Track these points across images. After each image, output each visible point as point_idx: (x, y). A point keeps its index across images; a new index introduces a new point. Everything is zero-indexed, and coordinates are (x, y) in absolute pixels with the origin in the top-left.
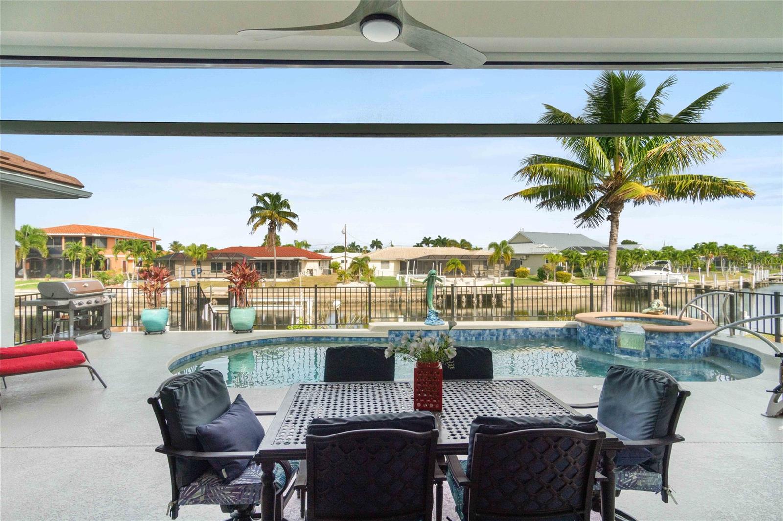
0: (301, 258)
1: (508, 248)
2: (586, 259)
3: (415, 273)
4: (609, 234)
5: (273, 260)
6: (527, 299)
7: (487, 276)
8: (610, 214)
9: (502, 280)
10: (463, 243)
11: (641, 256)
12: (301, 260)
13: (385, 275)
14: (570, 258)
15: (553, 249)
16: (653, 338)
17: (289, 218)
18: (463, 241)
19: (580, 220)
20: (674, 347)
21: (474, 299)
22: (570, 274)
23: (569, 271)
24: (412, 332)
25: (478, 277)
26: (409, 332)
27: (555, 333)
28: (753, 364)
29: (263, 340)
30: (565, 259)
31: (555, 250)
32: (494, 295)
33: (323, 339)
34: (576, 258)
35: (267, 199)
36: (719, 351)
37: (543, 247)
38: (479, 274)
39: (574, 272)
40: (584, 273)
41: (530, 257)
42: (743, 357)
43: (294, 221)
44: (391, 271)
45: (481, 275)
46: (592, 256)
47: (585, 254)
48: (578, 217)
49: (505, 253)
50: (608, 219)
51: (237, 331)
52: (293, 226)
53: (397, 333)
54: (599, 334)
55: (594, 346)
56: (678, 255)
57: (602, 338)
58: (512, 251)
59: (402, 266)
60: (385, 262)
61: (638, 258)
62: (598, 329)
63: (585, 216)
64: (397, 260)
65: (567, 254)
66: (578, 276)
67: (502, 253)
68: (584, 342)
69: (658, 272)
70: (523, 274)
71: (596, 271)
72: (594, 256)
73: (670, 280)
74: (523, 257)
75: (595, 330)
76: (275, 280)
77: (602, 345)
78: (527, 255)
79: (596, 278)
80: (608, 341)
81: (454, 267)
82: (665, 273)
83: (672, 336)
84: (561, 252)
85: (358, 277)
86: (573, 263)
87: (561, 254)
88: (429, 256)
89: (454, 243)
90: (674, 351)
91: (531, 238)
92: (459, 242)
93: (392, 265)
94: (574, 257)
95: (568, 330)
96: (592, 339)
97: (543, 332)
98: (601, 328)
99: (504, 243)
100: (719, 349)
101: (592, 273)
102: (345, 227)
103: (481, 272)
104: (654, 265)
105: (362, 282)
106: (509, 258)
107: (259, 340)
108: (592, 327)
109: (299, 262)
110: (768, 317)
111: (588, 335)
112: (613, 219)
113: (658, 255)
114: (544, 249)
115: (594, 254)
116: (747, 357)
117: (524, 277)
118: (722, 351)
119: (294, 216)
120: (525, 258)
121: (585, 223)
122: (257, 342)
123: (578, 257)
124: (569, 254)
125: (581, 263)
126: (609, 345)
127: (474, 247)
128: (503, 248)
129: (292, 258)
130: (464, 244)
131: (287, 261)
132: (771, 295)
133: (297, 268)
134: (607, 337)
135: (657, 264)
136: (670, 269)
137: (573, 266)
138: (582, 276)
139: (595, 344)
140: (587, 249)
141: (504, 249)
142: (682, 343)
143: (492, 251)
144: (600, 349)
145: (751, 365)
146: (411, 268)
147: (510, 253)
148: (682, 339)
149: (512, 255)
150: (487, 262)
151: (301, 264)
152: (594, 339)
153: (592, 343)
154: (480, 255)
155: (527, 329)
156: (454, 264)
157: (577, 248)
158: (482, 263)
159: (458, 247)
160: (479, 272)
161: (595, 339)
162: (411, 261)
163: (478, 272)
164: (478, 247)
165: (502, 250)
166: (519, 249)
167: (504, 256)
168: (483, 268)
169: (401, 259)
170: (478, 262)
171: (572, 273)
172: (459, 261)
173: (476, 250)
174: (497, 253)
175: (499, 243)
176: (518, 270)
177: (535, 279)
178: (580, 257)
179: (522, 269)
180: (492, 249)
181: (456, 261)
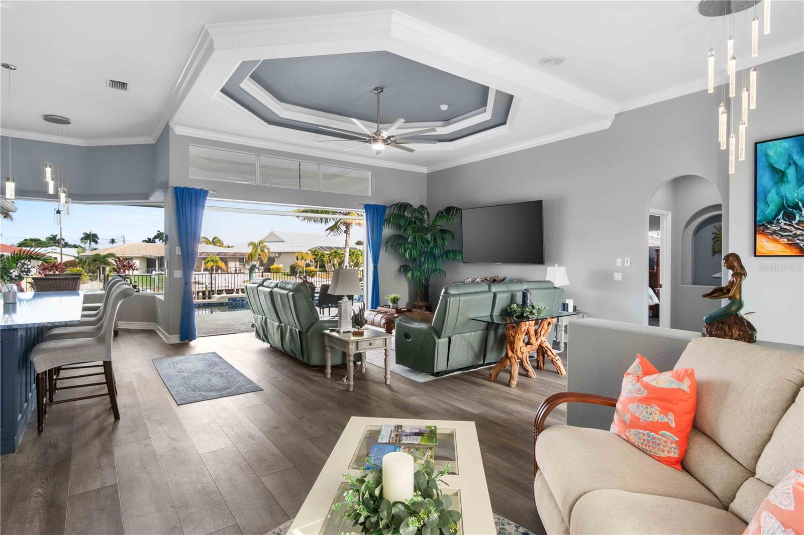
1: (265, 246)
2: (329, 257)
4: (345, 240)
8: (346, 229)
10: (214, 241)
14: (316, 256)
15: (303, 248)
18: (215, 238)
19: (329, 231)
22: (316, 269)
23: (316, 267)
25: (235, 273)
30: (314, 257)
31: (305, 250)
34: (321, 256)
37: (294, 247)
38: (236, 270)
39: (319, 268)
40: (327, 269)
41: (281, 257)
45: (237, 272)
46: (333, 254)
47: (328, 252)
48: (327, 230)
49: (262, 251)
50: (345, 232)
58: (268, 249)
59: (151, 263)
63: (331, 229)
64: (142, 257)
65: (314, 252)
67: (259, 251)
70: (277, 271)
72: (335, 254)
74: (276, 255)
78: (280, 254)
81: (212, 264)
84: (309, 250)
86: (319, 260)
87: (309, 252)
89: (205, 240)
91: (283, 238)
92: (211, 240)
94: (319, 255)
99: (261, 242)
103: (238, 269)
106: (266, 255)
112: (347, 232)
117: (278, 273)
120: (277, 255)
121: (332, 233)
123: (323, 255)
124: (316, 253)
125: (325, 260)
127: (225, 244)
130: (216, 241)
137: (319, 263)
138: (325, 271)
140: (329, 248)
141: (261, 248)
143: (249, 250)
147: (266, 251)
149: (269, 253)
150: (243, 259)
154: (236, 253)
156: (212, 261)
157: (322, 247)
158: (238, 260)
159: (210, 244)
160: (236, 269)
162: (161, 259)
163: (235, 269)
164: (230, 245)
165: (259, 248)
166: (274, 248)
167: (261, 254)
168: (240, 265)
169: (148, 257)
170: (235, 260)
171: (318, 269)
172: (218, 258)
173: (229, 247)
174: (256, 251)
175: (257, 242)
176: (272, 267)
177: (287, 275)
178: (324, 255)
179: (275, 266)
180: (251, 247)
181: (216, 258)
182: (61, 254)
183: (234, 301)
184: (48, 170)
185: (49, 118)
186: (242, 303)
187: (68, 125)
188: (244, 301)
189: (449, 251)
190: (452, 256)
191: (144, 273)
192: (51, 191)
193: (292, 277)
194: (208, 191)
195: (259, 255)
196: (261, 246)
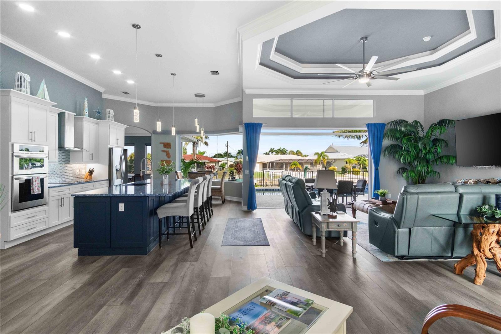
0: (206, 161)
1: (325, 155)
3: (275, 169)
14: (359, 161)
15: (350, 156)
18: (297, 151)
23: (360, 169)
30: (357, 162)
37: (345, 155)
39: (362, 169)
41: (337, 161)
44: (257, 169)
48: (361, 144)
49: (324, 158)
52: (206, 144)
59: (265, 166)
64: (260, 162)
65: (358, 159)
67: (322, 158)
78: (335, 160)
81: (295, 166)
84: (355, 157)
86: (362, 164)
87: (355, 159)
88: (280, 160)
89: (292, 152)
91: (338, 150)
92: (295, 152)
93: (258, 165)
94: (362, 161)
99: (322, 153)
102: (227, 142)
106: (325, 161)
109: (205, 163)
114: (345, 156)
120: (334, 161)
127: (303, 154)
129: (203, 161)
130: (298, 153)
137: (361, 166)
143: (316, 157)
146: (269, 167)
147: (326, 158)
150: (313, 163)
154: (308, 160)
156: (295, 164)
157: (364, 155)
158: (310, 164)
159: (295, 154)
162: (269, 163)
164: (306, 155)
165: (321, 156)
166: (331, 156)
168: (311, 167)
169: (263, 162)
170: (308, 163)
172: (297, 163)
173: (305, 156)
174: (319, 158)
175: (320, 152)
176: (330, 168)
177: (340, 173)
178: (366, 161)
179: (332, 167)
181: (296, 162)
182: (228, 161)
184: (196, 120)
185: (197, 95)
187: (204, 97)
189: (443, 156)
190: (445, 161)
192: (198, 131)
193: (343, 175)
194: (262, 124)
195: (322, 160)
196: (323, 155)
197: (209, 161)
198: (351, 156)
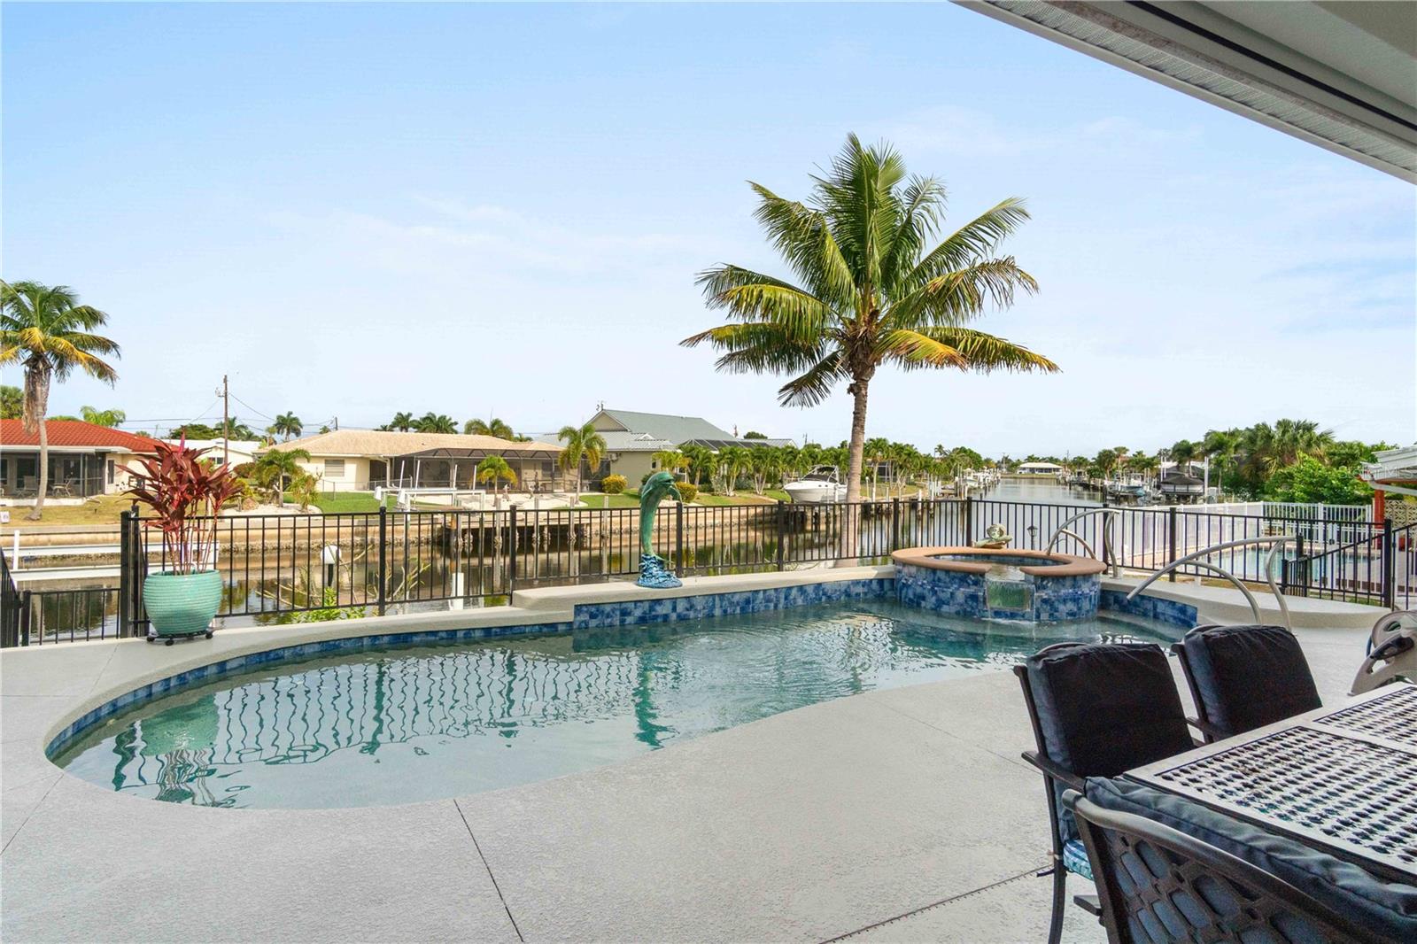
0: (113, 449)
1: (595, 438)
2: (718, 462)
3: (421, 485)
4: (853, 416)
5: (37, 454)
6: (630, 532)
7: (552, 492)
8: (853, 381)
9: (582, 499)
10: (495, 428)
11: (795, 458)
12: (115, 453)
13: (339, 489)
14: (694, 459)
15: (664, 443)
16: (1045, 588)
17: (89, 352)
18: (496, 423)
19: (789, 392)
20: (1071, 600)
21: (535, 535)
22: (694, 486)
23: (692, 482)
24: (624, 606)
25: (534, 492)
26: (617, 606)
27: (860, 589)
28: (1175, 618)
29: (260, 654)
30: (688, 460)
31: (669, 445)
32: (572, 527)
33: (416, 639)
34: (703, 460)
35: (24, 298)
36: (1112, 601)
37: (645, 439)
38: (536, 487)
39: (699, 484)
40: (714, 486)
41: (624, 455)
42: (1155, 607)
43: (106, 358)
44: (349, 481)
45: (540, 489)
46: (726, 456)
47: (717, 452)
48: (787, 388)
49: (589, 447)
50: (848, 391)
51: (169, 638)
52: (103, 371)
53: (593, 610)
54: (955, 586)
55: (945, 608)
56: (841, 457)
57: (961, 593)
58: (601, 444)
59: (377, 470)
60: (338, 462)
61: (790, 461)
62: (954, 578)
63: (796, 387)
64: (362, 458)
65: (690, 451)
66: (704, 491)
67: (584, 448)
68: (923, 604)
69: (823, 483)
70: (617, 488)
71: (733, 482)
72: (730, 456)
73: (839, 496)
74: (611, 456)
75: (948, 580)
76: (40, 502)
77: (962, 605)
78: (619, 454)
79: (732, 494)
80: (974, 597)
81: (492, 473)
82: (831, 485)
83: (1069, 582)
84: (680, 448)
85: (276, 494)
86: (700, 468)
87: (679, 451)
88: (436, 451)
89: (479, 426)
90: (1071, 606)
91: (625, 422)
92: (488, 424)
93: (351, 469)
94: (701, 457)
95: (881, 582)
96: (942, 595)
97: (843, 589)
98: (959, 575)
99: (587, 429)
100: (1112, 599)
101: (726, 485)
102: (225, 381)
103: (540, 483)
104: (816, 473)
105: (285, 505)
106: (597, 457)
107: (246, 656)
108: (940, 575)
109: (108, 459)
110: (1227, 546)
111: (933, 588)
112: (857, 390)
113: (817, 456)
114: (649, 443)
115: (731, 453)
116: (1161, 607)
117: (618, 492)
118: (1117, 601)
119: (106, 345)
120: (614, 458)
122: (243, 661)
123: (708, 458)
124: (694, 453)
125: (712, 468)
126: (975, 604)
127: (516, 434)
128: (586, 438)
129: (91, 449)
130: (498, 429)
131: (77, 455)
132: (1165, 512)
133: (102, 474)
134: (972, 590)
135: (821, 470)
136: (837, 479)
137: (698, 474)
138: (711, 490)
139: (948, 604)
140: (717, 444)
141: (587, 442)
142: (1079, 593)
143: (563, 445)
144: (958, 613)
145: (1171, 620)
146: (396, 476)
147: (598, 447)
148: (1081, 586)
149: (602, 452)
150: (551, 465)
151: (111, 464)
152: (945, 596)
153: (940, 603)
154: (537, 451)
155: (820, 584)
156: (492, 466)
157: (701, 442)
158: (541, 465)
159: (487, 433)
160: (537, 484)
161: (949, 595)
162: (396, 461)
163: (533, 484)
164: (525, 436)
165: (583, 442)
166: (613, 442)
167: (588, 453)
168: (544, 475)
169: (372, 457)
170: (535, 465)
171: (697, 485)
172: (502, 462)
173: (522, 441)
174: (577, 447)
175: (578, 426)
176: (606, 481)
179: (612, 478)
180: (566, 441)
181: (499, 460)
182: (226, 450)
183: (593, 616)
186: (622, 622)
188: (629, 614)
191: (364, 489)
195: (584, 456)
196: (588, 436)
197: (129, 451)
198: (667, 442)
